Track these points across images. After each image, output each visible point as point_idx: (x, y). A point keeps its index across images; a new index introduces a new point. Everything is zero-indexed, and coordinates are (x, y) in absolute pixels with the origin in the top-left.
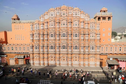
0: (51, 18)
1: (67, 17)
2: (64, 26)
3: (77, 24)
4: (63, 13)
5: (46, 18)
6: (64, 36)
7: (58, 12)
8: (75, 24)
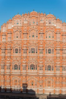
0: (17, 27)
1: (38, 26)
3: (51, 36)
5: (9, 28)
6: (33, 52)
8: (48, 36)
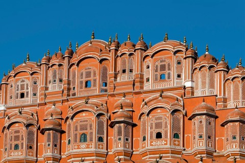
0: (17, 111)
2: (83, 145)
3: (167, 131)
4: (84, 80)
7: (55, 76)
8: (150, 132)
